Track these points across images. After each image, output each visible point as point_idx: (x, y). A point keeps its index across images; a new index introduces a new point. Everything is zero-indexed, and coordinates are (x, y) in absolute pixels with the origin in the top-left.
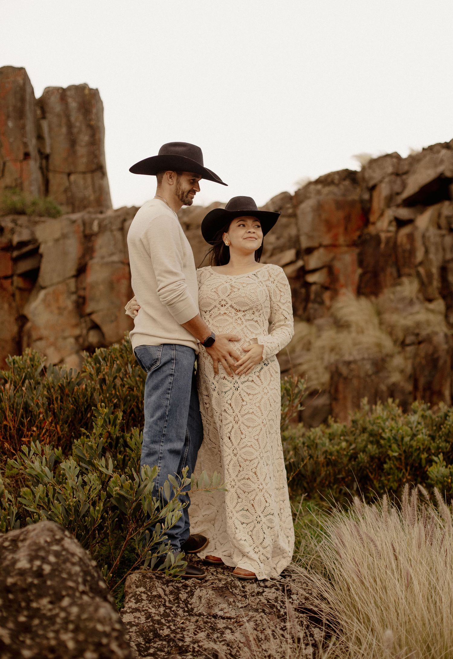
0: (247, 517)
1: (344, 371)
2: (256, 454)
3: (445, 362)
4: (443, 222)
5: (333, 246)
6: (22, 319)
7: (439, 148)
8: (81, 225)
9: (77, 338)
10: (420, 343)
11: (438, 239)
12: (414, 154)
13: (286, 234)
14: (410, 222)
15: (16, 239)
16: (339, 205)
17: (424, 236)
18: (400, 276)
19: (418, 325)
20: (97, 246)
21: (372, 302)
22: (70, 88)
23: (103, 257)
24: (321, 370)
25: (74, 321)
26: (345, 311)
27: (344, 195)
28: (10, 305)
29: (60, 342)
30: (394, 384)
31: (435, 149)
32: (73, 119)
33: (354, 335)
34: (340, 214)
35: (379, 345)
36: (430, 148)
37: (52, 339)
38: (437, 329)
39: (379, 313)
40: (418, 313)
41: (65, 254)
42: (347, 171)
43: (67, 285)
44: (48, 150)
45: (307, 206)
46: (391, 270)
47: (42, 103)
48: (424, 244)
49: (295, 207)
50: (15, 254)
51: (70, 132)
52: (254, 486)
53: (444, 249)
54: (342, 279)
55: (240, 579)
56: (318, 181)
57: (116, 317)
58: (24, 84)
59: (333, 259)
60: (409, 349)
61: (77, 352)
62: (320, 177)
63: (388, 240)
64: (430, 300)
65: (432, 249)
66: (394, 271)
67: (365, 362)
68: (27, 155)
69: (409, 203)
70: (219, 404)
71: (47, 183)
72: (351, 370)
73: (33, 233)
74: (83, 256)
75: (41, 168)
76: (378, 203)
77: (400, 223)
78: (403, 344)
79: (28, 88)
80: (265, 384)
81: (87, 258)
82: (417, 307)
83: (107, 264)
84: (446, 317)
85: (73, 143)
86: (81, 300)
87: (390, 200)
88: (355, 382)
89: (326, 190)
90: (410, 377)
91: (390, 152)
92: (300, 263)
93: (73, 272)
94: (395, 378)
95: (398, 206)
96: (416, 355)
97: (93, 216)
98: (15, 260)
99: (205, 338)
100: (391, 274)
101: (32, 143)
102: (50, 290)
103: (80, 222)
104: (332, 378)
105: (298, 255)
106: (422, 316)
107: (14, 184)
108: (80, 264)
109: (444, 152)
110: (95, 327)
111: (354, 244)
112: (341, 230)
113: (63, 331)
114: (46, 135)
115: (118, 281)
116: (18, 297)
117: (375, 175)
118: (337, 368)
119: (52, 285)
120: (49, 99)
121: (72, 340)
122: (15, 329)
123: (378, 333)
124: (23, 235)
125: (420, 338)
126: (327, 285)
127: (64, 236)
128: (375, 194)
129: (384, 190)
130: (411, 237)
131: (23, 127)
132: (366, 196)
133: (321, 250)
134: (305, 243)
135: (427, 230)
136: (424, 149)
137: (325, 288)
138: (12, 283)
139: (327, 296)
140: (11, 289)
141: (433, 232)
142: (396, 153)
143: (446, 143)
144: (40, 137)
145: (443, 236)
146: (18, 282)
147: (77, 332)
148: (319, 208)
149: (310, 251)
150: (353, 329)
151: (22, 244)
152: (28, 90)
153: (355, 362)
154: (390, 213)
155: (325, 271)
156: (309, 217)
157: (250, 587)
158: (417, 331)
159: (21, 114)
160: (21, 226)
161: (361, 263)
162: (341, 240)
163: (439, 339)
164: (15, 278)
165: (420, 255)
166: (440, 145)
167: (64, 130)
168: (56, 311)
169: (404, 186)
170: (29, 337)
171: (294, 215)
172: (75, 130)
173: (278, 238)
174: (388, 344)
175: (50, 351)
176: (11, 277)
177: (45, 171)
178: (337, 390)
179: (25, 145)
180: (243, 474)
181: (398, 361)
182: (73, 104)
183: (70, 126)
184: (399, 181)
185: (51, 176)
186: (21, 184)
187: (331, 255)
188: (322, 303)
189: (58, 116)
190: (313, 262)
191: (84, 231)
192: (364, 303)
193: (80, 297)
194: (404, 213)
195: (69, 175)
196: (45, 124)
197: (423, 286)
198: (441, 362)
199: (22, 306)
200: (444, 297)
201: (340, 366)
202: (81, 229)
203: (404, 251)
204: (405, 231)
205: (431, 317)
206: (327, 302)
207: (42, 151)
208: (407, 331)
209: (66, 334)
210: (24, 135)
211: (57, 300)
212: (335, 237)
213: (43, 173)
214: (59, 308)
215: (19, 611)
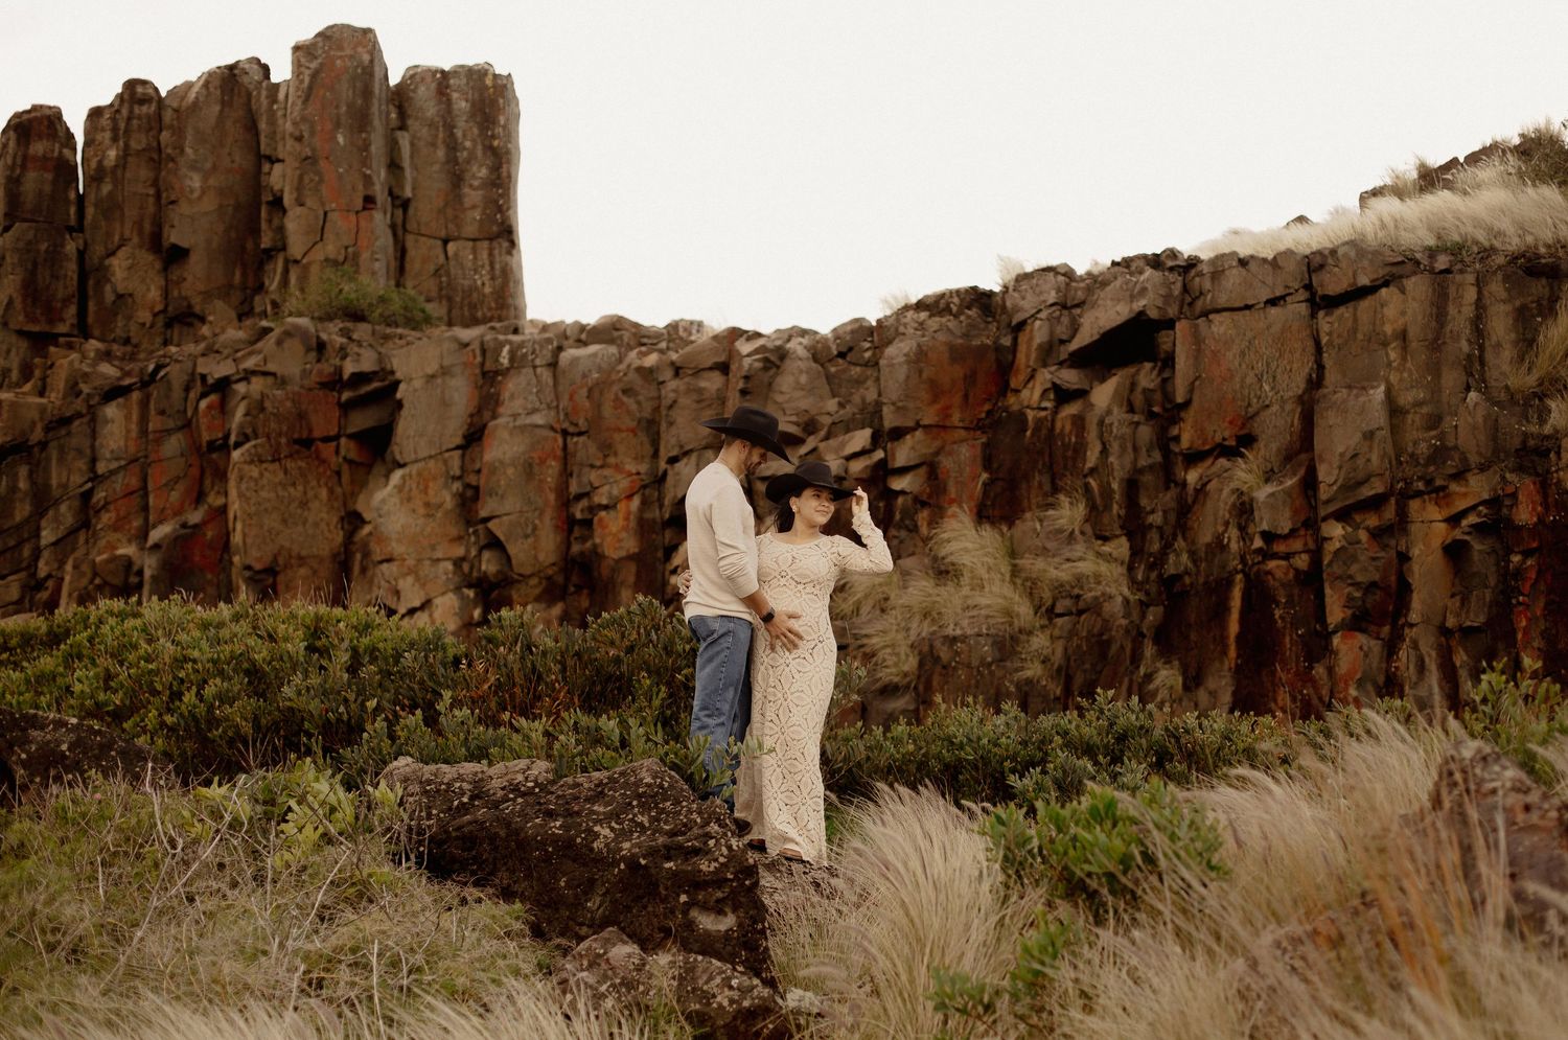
0: (791, 798)
1: (944, 653)
2: (804, 734)
3: (1122, 647)
4: (1138, 399)
5: (941, 427)
6: (354, 520)
7: (1141, 263)
8: (478, 352)
9: (458, 563)
10: (1080, 613)
11: (1126, 430)
12: (1095, 271)
13: (857, 399)
14: (1081, 394)
15: (349, 368)
16: (956, 354)
17: (1101, 423)
18: (1056, 490)
19: (1079, 579)
20: (506, 395)
21: (1002, 535)
22: (457, 72)
23: (515, 416)
24: (903, 649)
25: (454, 531)
26: (954, 546)
27: (966, 335)
28: (331, 491)
29: (426, 569)
30: (1029, 681)
31: (1134, 266)
32: (459, 133)
33: (966, 591)
34: (958, 371)
35: (1008, 613)
36: (1127, 263)
37: (410, 562)
38: (1112, 590)
39: (1013, 554)
40: (1081, 559)
41: (445, 404)
42: (974, 289)
43: (445, 462)
44: (408, 193)
45: (897, 351)
46: (1040, 479)
47: (401, 97)
48: (1101, 437)
49: (878, 348)
50: (346, 396)
51: (452, 160)
52: (801, 767)
53: (1135, 449)
54: (952, 491)
55: (787, 859)
56: (920, 305)
57: (535, 528)
58: (372, 61)
59: (937, 453)
60: (1059, 621)
61: (457, 589)
62: (927, 297)
63: (1039, 422)
64: (1105, 539)
65: (1115, 447)
66: (1046, 479)
67: (982, 640)
68: (369, 201)
69: (1080, 359)
70: (766, 680)
71: (402, 253)
72: (957, 653)
73: (381, 358)
74: (479, 410)
75: (393, 227)
76: (1026, 356)
77: (1063, 395)
78: (1051, 613)
79: (377, 69)
80: (818, 662)
81: (487, 414)
82: (1079, 549)
83: (523, 429)
84: (1131, 569)
85: (457, 179)
86: (469, 493)
87: (1047, 353)
88: (962, 674)
89: (934, 323)
90: (1059, 670)
91: (1054, 262)
92: (879, 454)
93: (458, 441)
94: (1033, 670)
95: (1061, 364)
96: (1072, 633)
97: (501, 337)
98: (346, 408)
99: (765, 613)
100: (1040, 485)
101: (380, 175)
102: (413, 469)
103: (476, 346)
104: (921, 664)
105: (877, 440)
106: (1086, 567)
107: (341, 258)
108: (471, 425)
109: (1149, 272)
110: (495, 544)
111: (978, 426)
112: (957, 399)
113: (433, 548)
114: (406, 163)
115: (542, 461)
116: (346, 478)
117: (1027, 304)
118: (931, 647)
119: (416, 461)
120: (414, 91)
121: (449, 566)
122: (339, 537)
123: (1008, 590)
124: (363, 361)
125: (1081, 605)
126: (925, 498)
127: (445, 371)
128: (1023, 338)
129: (1039, 333)
130: (1079, 422)
131: (366, 147)
132: (1006, 341)
133: (919, 434)
134: (890, 420)
135: (1109, 412)
136: (1114, 264)
137: (920, 502)
138: (337, 452)
139: (923, 516)
140: (334, 461)
141: (1118, 415)
142: (1066, 265)
143: (1156, 256)
144: (394, 166)
145: (1138, 424)
146: (348, 447)
147: (460, 551)
148: (920, 357)
149: (898, 434)
150: (965, 580)
151: (360, 378)
152: (378, 74)
153: (964, 638)
154: (1045, 376)
155: (923, 471)
156: (901, 373)
157: (795, 866)
158: (1076, 591)
159: (361, 121)
160: (359, 344)
161: (988, 462)
162: (956, 418)
163: (1115, 607)
164: (343, 441)
165: (1092, 457)
166: (1145, 257)
167: (441, 153)
168: (422, 511)
169: (1075, 328)
170: (366, 554)
171: (874, 364)
172: (463, 155)
173: (841, 405)
174: (1024, 610)
175: (406, 584)
176: (337, 438)
177: (399, 231)
178: (928, 687)
179: (368, 180)
180: (790, 754)
181: (1039, 642)
182: (461, 105)
183: (453, 146)
184: (1065, 320)
185: (410, 240)
186: (356, 256)
187: (937, 444)
188: (914, 529)
189: (431, 125)
190: (903, 454)
191: (483, 364)
192: (989, 536)
193: (468, 486)
194: (1070, 378)
195: (445, 242)
196: (404, 140)
197: (1094, 512)
198: (1114, 648)
199: (354, 495)
200: (1130, 536)
201: (938, 644)
202: (479, 359)
203: (1066, 446)
204: (1072, 409)
205: (1104, 568)
206: (924, 530)
207: (396, 191)
208: (1059, 589)
209: (439, 554)
210: (365, 162)
211: (425, 491)
212: (945, 412)
213: (395, 235)
214: (427, 505)
215: (650, 809)
